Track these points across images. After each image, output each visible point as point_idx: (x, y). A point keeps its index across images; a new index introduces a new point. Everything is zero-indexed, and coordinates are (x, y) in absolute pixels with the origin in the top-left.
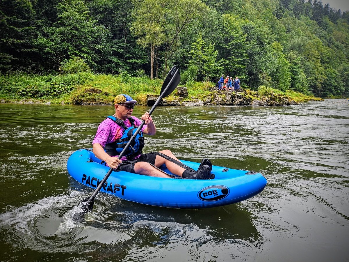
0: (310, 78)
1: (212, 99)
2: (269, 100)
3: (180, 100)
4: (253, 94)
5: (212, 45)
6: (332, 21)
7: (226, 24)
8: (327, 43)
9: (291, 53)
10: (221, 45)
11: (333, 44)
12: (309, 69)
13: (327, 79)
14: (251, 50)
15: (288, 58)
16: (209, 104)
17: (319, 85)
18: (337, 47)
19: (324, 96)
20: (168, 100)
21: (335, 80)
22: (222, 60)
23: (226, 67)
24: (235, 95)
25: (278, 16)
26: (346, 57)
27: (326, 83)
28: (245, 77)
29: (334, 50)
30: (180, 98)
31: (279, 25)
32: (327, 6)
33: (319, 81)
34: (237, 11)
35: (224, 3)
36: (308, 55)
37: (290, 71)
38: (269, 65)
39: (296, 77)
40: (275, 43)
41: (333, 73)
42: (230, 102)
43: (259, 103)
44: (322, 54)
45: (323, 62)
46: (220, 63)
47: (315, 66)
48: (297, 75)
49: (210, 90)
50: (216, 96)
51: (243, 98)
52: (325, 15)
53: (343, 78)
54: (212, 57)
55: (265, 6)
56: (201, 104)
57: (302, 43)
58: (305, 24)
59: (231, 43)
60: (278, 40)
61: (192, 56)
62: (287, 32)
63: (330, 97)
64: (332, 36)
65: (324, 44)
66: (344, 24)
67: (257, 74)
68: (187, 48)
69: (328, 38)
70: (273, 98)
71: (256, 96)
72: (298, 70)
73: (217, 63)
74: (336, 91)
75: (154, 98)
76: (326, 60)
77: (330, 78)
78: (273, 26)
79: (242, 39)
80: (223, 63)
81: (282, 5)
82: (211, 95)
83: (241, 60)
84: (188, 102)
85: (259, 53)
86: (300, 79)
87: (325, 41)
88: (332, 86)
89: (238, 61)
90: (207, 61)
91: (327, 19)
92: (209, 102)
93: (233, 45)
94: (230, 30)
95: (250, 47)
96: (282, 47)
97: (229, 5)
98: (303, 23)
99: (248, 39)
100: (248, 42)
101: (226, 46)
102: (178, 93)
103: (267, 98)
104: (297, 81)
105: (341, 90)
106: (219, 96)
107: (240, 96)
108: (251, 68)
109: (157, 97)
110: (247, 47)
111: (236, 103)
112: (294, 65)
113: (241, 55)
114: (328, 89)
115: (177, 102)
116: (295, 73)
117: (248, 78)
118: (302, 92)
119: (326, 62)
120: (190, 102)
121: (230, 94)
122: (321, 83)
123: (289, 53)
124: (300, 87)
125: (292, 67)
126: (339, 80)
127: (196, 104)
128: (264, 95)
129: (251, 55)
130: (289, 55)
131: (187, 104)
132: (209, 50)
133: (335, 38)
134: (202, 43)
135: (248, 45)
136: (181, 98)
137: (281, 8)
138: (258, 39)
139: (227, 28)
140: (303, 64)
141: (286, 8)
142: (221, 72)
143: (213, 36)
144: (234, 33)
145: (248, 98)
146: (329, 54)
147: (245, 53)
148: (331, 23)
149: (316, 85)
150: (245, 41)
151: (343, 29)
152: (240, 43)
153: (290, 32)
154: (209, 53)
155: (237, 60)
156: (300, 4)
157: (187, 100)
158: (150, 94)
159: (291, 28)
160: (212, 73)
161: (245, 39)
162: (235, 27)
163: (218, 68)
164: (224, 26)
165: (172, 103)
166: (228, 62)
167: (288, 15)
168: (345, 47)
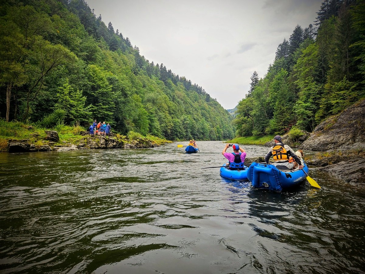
0: (162, 125)
1: (86, 144)
2: (138, 144)
3: (51, 145)
4: (123, 138)
5: (80, 91)
6: (174, 83)
7: (92, 73)
8: (172, 99)
9: (148, 104)
10: (88, 92)
11: (176, 100)
12: (161, 118)
13: (174, 127)
14: (116, 99)
15: (146, 108)
16: (83, 148)
17: (169, 131)
18: (178, 102)
19: (173, 139)
20: (36, 145)
21: (179, 127)
22: (91, 106)
23: (95, 112)
24: (109, 139)
25: (136, 73)
26: (185, 110)
27: (174, 129)
28: (113, 123)
29: (177, 105)
30: (50, 142)
31: (137, 80)
32: (170, 71)
33: (169, 127)
34: (100, 63)
35: (88, 54)
36: (160, 107)
37: (149, 119)
38: (133, 113)
39: (153, 124)
40: (135, 95)
41: (178, 122)
42: (104, 146)
43: (130, 146)
44: (169, 107)
45: (170, 113)
46: (89, 109)
47: (165, 116)
48: (153, 122)
49: (81, 134)
50: (90, 140)
51: (116, 142)
52: (168, 77)
53: (184, 125)
54: (80, 102)
55: (124, 63)
56: (75, 148)
57: (155, 98)
58: (155, 83)
59: (99, 91)
60: (137, 93)
61: (58, 99)
62: (143, 87)
63: (176, 140)
64: (174, 94)
65: (170, 100)
66: (181, 86)
67: (122, 120)
68: (51, 91)
69: (172, 95)
70: (141, 141)
71: (126, 139)
72: (153, 118)
73: (86, 109)
74: (180, 135)
75: (19, 144)
76: (172, 112)
77: (176, 125)
78: (132, 81)
79: (108, 89)
80: (91, 109)
81: (138, 65)
82: (84, 139)
83: (108, 108)
84: (60, 146)
85: (124, 103)
86: (156, 126)
87: (170, 97)
88: (177, 131)
89: (106, 108)
90: (74, 106)
91: (170, 81)
92: (82, 146)
93: (100, 94)
94: (96, 79)
95: (116, 97)
96: (140, 99)
97: (93, 57)
98: (154, 81)
99: (114, 90)
100: (113, 92)
101: (93, 93)
102: (48, 138)
103: (136, 142)
104: (153, 127)
105: (183, 135)
106: (93, 140)
107: (113, 140)
108: (117, 115)
109: (22, 142)
110: (113, 96)
111: (110, 147)
112: (150, 114)
113: (108, 102)
114: (175, 134)
115: (48, 147)
116: (152, 121)
117: (114, 124)
118: (157, 136)
119: (172, 113)
120: (63, 146)
121: (104, 138)
122: (170, 129)
123: (146, 105)
124: (156, 132)
125: (149, 116)
126: (182, 127)
127: (69, 148)
128: (133, 139)
129: (117, 103)
130: (146, 106)
131: (60, 149)
132: (77, 96)
133: (176, 95)
134: (70, 88)
135: (113, 94)
136: (52, 142)
137: (137, 67)
138: (123, 90)
139: (94, 78)
140: (156, 114)
141: (141, 67)
142: (89, 117)
143: (80, 83)
144: (101, 83)
145: (120, 142)
146: (173, 108)
147: (112, 101)
148: (173, 84)
149: (167, 131)
150: (111, 91)
151: (181, 90)
152: (106, 92)
153: (145, 87)
154: (77, 98)
155: (104, 107)
156: (151, 67)
157: (58, 144)
158: (13, 138)
159: (146, 85)
160: (80, 118)
161: (111, 90)
162: (101, 77)
163: (87, 113)
164: (90, 75)
165: (42, 148)
166: (96, 108)
167: (143, 74)
168: (184, 103)
